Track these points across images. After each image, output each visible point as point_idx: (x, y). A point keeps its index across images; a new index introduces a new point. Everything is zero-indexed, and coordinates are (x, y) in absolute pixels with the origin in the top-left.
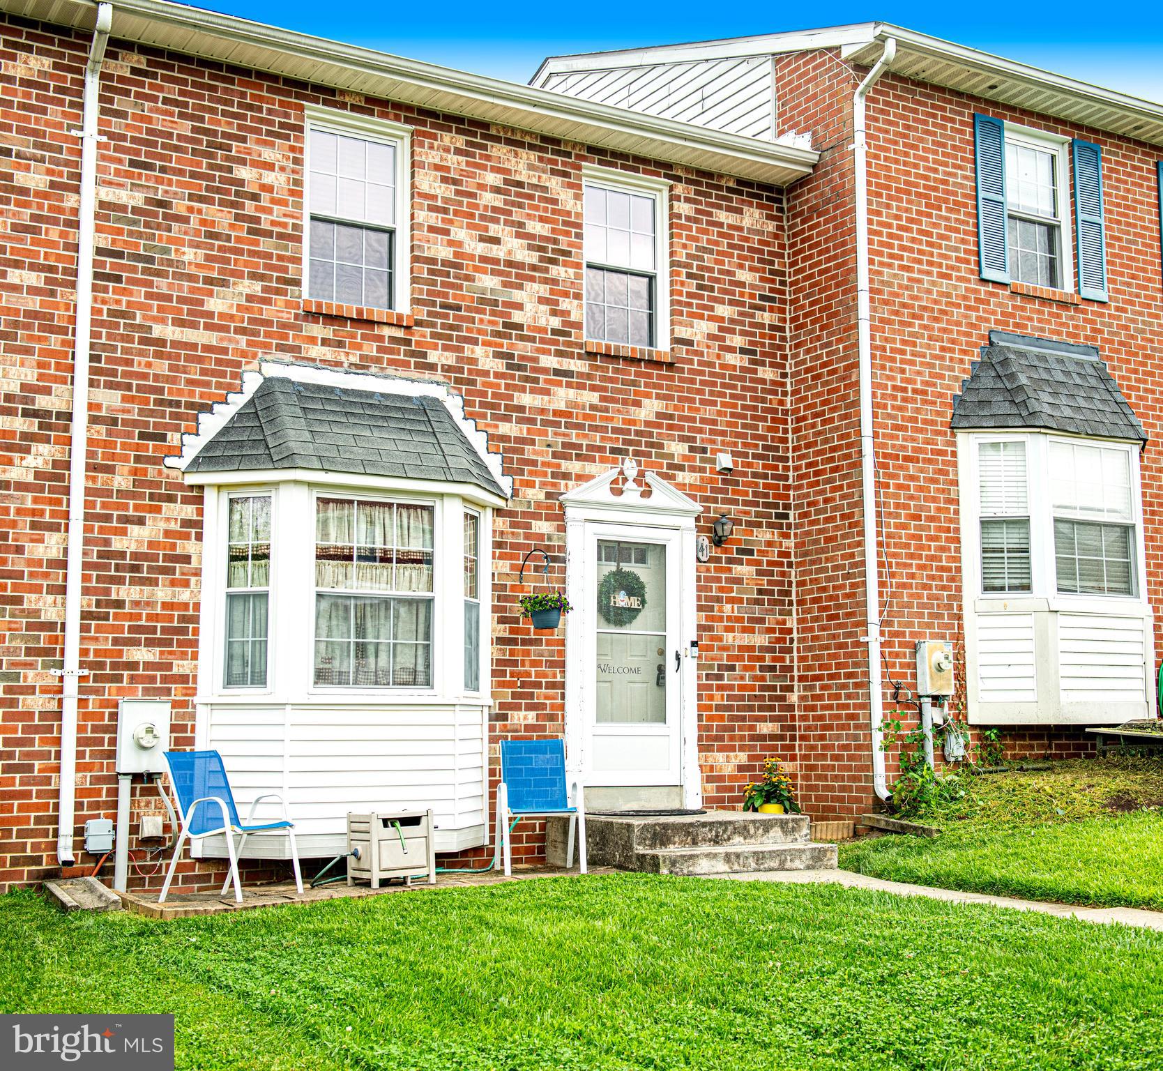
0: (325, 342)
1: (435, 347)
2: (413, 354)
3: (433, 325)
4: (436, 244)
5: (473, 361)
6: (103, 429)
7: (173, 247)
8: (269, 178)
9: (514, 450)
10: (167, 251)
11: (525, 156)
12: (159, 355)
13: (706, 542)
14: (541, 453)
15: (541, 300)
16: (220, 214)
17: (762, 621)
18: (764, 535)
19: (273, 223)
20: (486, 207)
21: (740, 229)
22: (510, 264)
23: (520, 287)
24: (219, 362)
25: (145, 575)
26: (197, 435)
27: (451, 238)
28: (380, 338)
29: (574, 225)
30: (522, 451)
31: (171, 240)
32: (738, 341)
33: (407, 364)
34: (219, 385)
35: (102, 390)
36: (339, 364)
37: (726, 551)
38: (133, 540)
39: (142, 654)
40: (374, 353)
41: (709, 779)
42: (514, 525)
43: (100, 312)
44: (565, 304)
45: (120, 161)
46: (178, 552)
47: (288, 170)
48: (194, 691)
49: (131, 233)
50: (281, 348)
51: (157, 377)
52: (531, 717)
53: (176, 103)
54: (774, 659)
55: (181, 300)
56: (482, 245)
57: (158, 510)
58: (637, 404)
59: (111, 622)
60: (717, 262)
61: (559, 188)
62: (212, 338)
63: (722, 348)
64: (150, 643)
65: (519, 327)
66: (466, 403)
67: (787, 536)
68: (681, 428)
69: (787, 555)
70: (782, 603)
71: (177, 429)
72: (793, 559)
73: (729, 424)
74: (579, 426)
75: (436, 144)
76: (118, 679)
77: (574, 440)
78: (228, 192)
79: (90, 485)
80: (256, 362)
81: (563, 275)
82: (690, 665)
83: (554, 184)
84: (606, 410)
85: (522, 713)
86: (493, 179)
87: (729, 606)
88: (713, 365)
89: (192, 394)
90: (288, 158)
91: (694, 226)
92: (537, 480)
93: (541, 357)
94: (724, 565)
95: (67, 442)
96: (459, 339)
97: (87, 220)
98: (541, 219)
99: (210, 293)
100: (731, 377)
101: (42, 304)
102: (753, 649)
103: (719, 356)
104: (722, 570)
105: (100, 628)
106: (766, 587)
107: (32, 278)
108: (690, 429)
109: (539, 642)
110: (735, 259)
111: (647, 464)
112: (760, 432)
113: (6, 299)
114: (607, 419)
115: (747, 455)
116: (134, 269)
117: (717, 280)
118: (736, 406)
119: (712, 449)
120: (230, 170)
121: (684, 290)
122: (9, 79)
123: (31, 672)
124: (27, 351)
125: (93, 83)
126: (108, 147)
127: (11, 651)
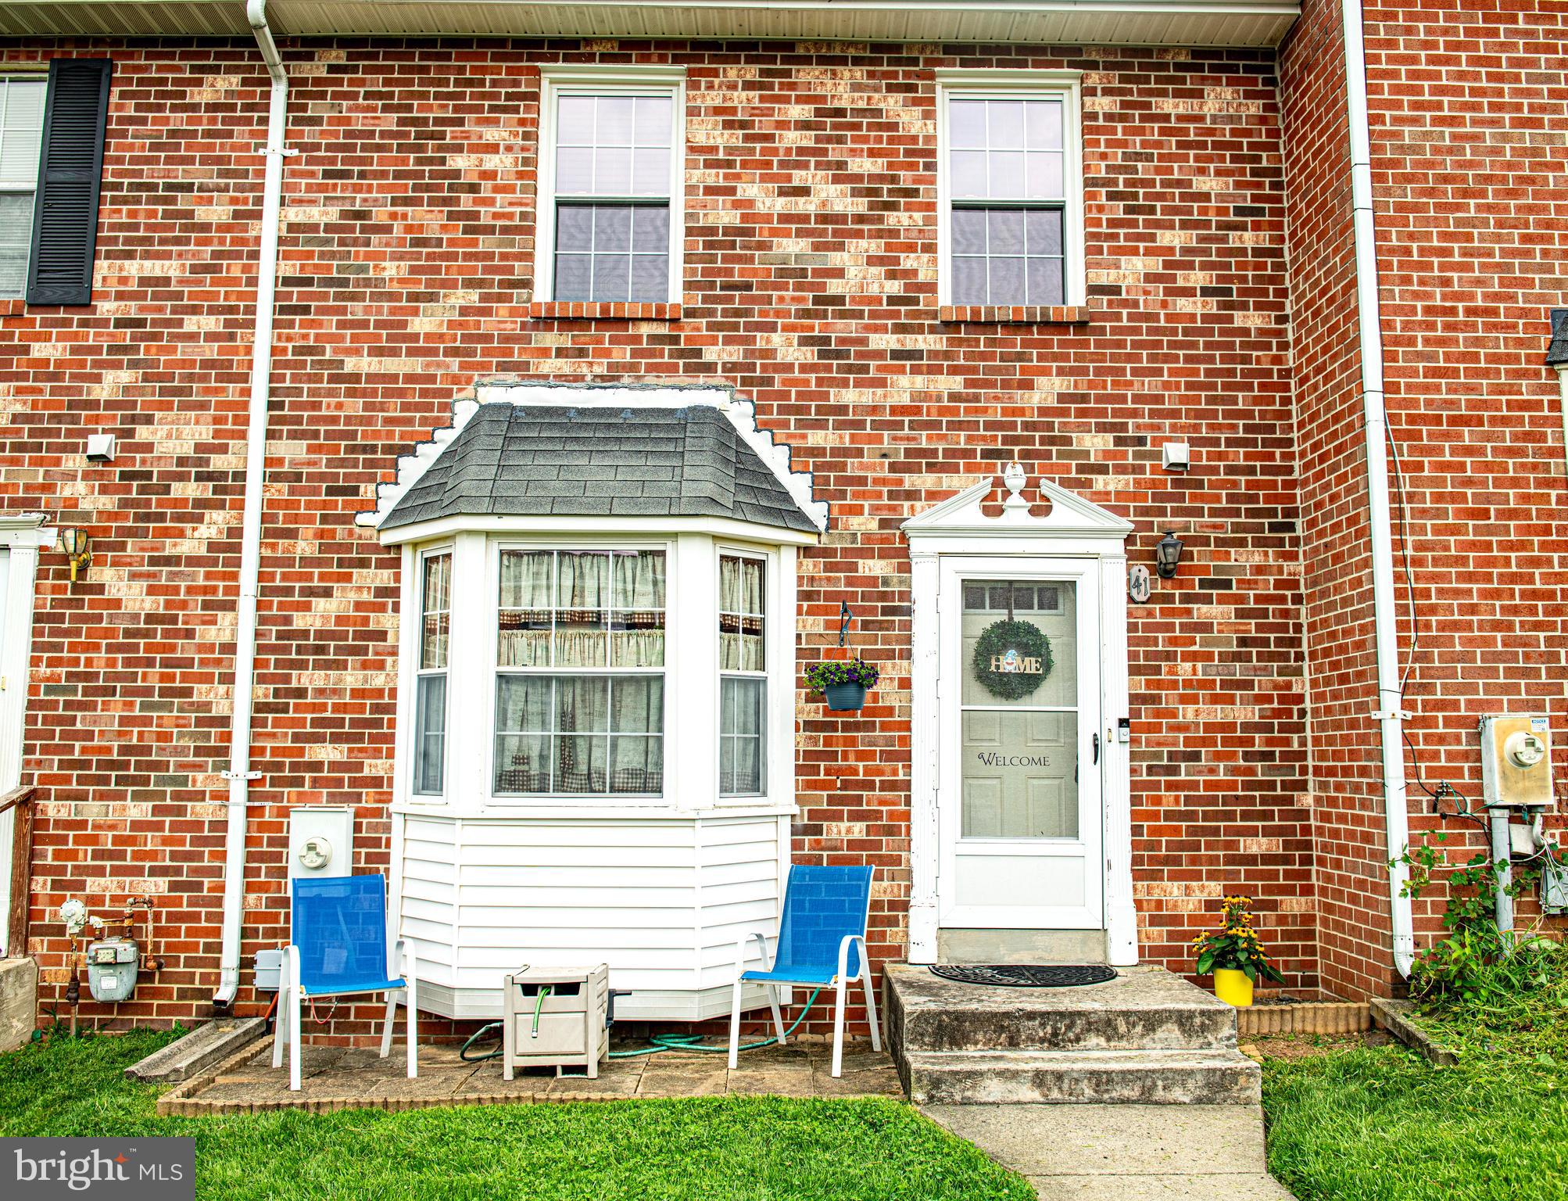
0: (561, 353)
1: (713, 341)
2: (682, 354)
3: (711, 313)
4: (715, 208)
5: (768, 353)
6: (284, 486)
7: (371, 264)
8: (491, 162)
9: (830, 467)
10: (363, 269)
11: (847, 74)
12: (351, 393)
13: (1145, 572)
14: (872, 467)
15: (872, 261)
16: (429, 216)
17: (1249, 684)
18: (1249, 558)
19: (496, 216)
20: (788, 151)
21: (1201, 118)
22: (823, 218)
23: (841, 247)
24: (424, 393)
25: (331, 657)
26: (397, 483)
27: (738, 197)
28: (637, 339)
29: (924, 154)
30: (843, 467)
31: (368, 256)
32: (1199, 278)
33: (673, 368)
34: (424, 421)
35: (285, 441)
36: (579, 378)
37: (1181, 585)
38: (318, 615)
39: (327, 753)
40: (628, 359)
42: (829, 567)
43: (284, 350)
44: (908, 261)
45: (312, 174)
46: (372, 627)
47: (517, 148)
48: (388, 797)
49: (322, 255)
50: (503, 367)
51: (349, 420)
52: (859, 830)
53: (379, 96)
54: (1270, 742)
55: (379, 324)
56: (782, 200)
57: (348, 578)
58: (1028, 385)
59: (291, 714)
60: (1158, 170)
61: (899, 108)
62: (416, 365)
63: (1168, 292)
64: (336, 739)
65: (839, 300)
66: (758, 410)
67: (1293, 556)
68: (1103, 413)
69: (1294, 585)
70: (1285, 657)
71: (372, 478)
72: (1303, 590)
73: (1184, 400)
74: (932, 425)
75: (716, 81)
76: (300, 782)
77: (924, 445)
78: (440, 187)
79: (268, 553)
80: (471, 387)
81: (906, 222)
82: (1118, 756)
83: (892, 104)
84: (976, 398)
85: (844, 825)
86: (798, 112)
87: (1188, 665)
88: (1155, 317)
89: (390, 435)
90: (516, 135)
91: (1119, 126)
92: (866, 504)
93: (872, 336)
94: (1177, 605)
95: (239, 506)
96: (748, 327)
97: (268, 249)
98: (872, 153)
99: (415, 312)
100: (1186, 332)
101: (220, 351)
102: (1231, 727)
103: (1164, 304)
104: (1173, 613)
105: (277, 723)
106: (1253, 634)
107: (210, 323)
108: (1116, 413)
109: (870, 727)
110: (1191, 163)
111: (1043, 469)
112: (1240, 406)
113: (182, 350)
114: (977, 411)
115: (1216, 442)
116: (324, 296)
117: (1160, 197)
118: (1196, 372)
119: (1154, 438)
120: (443, 161)
121: (1104, 217)
122: (195, 107)
123: (200, 776)
124: (203, 406)
125: (278, 94)
126: (297, 160)
127: (179, 751)
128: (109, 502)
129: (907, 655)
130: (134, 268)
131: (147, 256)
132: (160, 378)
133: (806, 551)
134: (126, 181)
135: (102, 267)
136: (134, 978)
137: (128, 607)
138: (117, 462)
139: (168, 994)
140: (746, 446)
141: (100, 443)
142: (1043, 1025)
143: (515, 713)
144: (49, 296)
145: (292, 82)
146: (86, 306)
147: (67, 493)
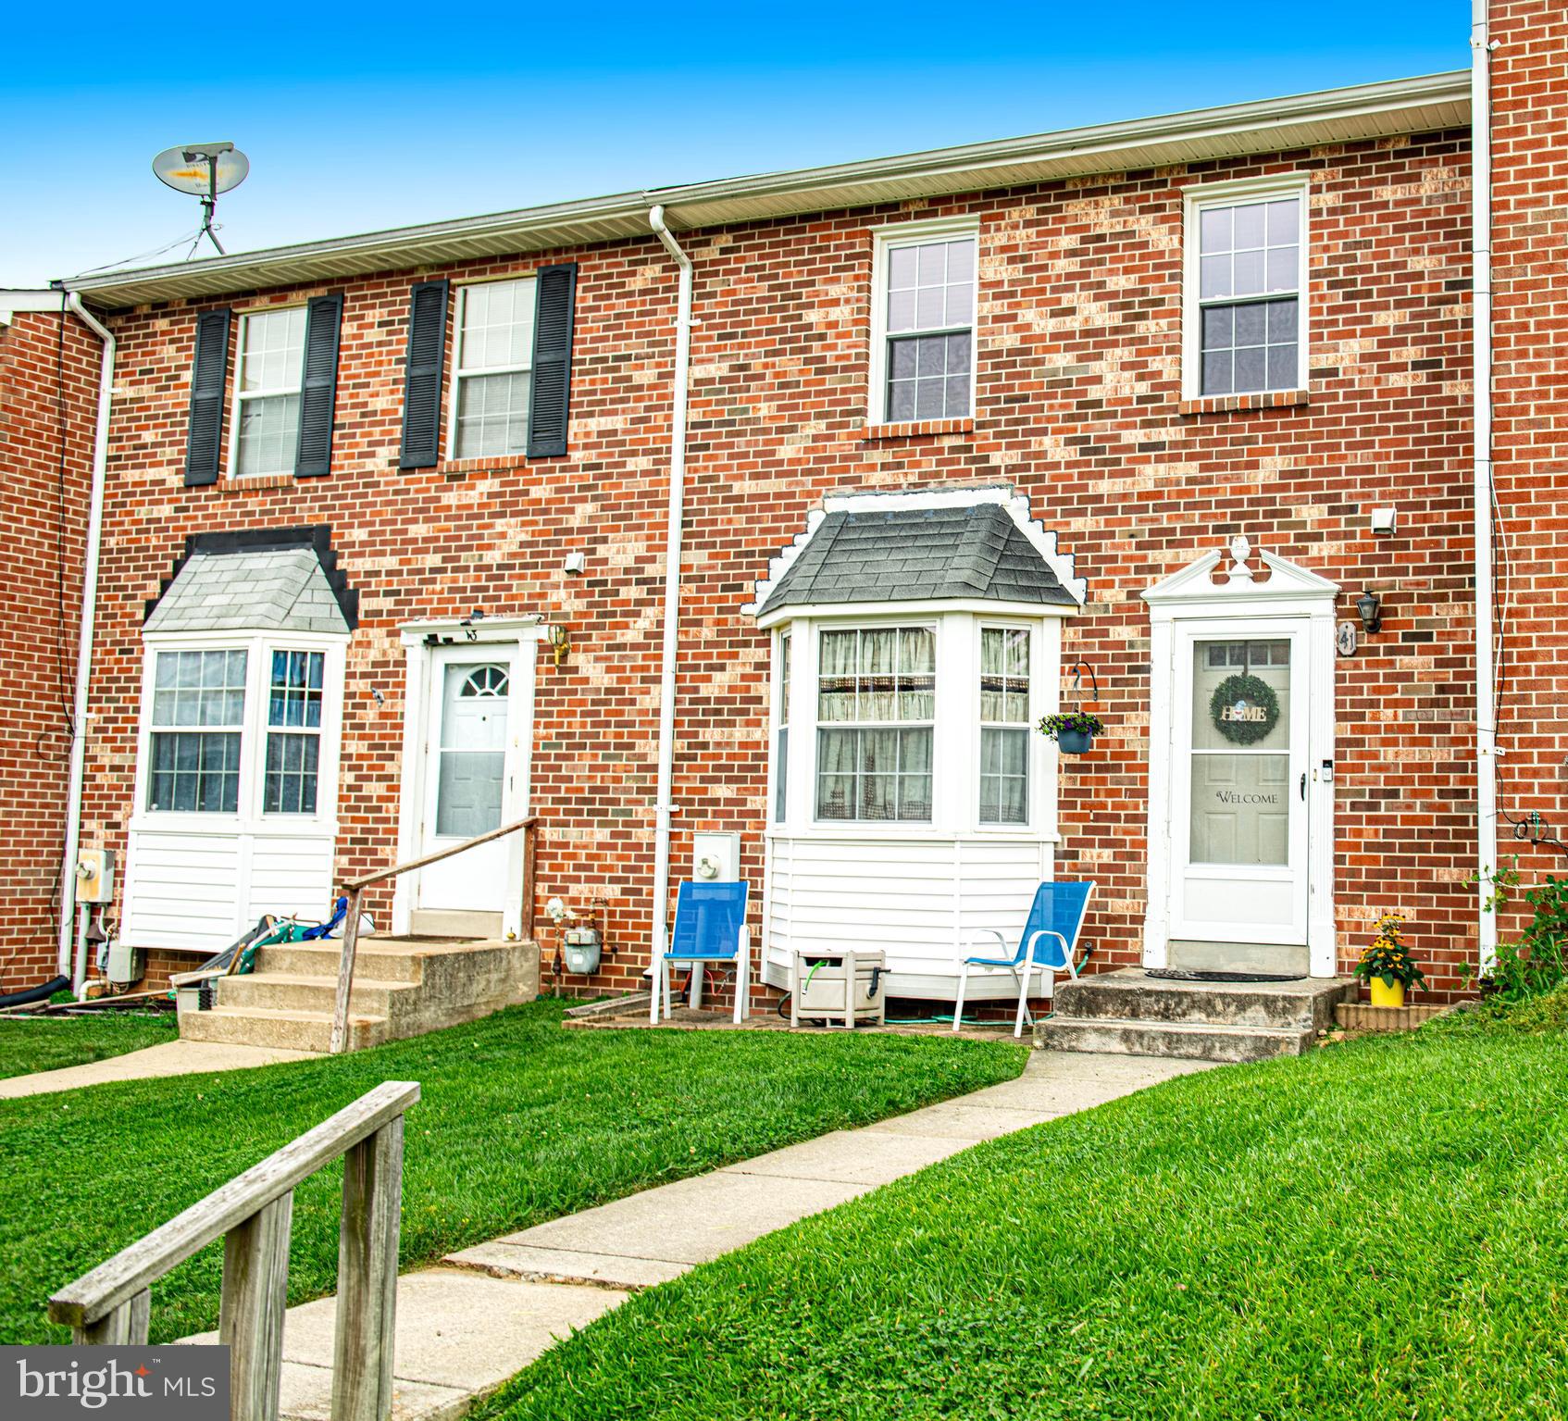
0: (885, 467)
1: (998, 447)
2: (974, 460)
3: (997, 424)
4: (1001, 334)
5: (1042, 454)
6: (693, 586)
7: (751, 406)
8: (836, 313)
9: (1089, 548)
10: (745, 411)
11: (1107, 203)
12: (738, 510)
13: (1352, 628)
14: (1121, 547)
15: (1125, 366)
17: (1446, 728)
18: (1451, 611)
19: (838, 358)
20: (1059, 277)
21: (1417, 201)
22: (1086, 333)
23: (1099, 357)
24: (788, 507)
25: (725, 717)
26: (769, 580)
27: (1019, 322)
28: (940, 451)
29: (1170, 265)
30: (1098, 547)
32: (1410, 353)
33: (967, 473)
34: (788, 529)
35: (694, 551)
36: (897, 487)
37: (1385, 638)
38: (717, 686)
39: (722, 791)
40: (934, 468)
41: (1354, 940)
42: (1086, 634)
43: (692, 480)
44: (1155, 364)
45: (710, 338)
46: (752, 694)
47: (853, 300)
48: (762, 826)
49: (718, 402)
50: (843, 481)
51: (736, 532)
52: (1107, 855)
53: (756, 269)
54: (1464, 780)
55: (757, 454)
56: (1053, 321)
58: (1253, 465)
59: (699, 762)
60: (1376, 256)
61: (1149, 228)
62: (782, 485)
63: (1382, 369)
64: (729, 780)
65: (1098, 403)
66: (1033, 503)
68: (1319, 486)
71: (751, 577)
73: (1393, 468)
74: (1174, 507)
75: (1003, 223)
76: (703, 814)
77: (1165, 524)
78: (797, 339)
79: (683, 638)
80: (820, 500)
81: (1153, 329)
82: (1323, 794)
83: (1144, 225)
84: (1209, 480)
85: (1096, 851)
86: (1067, 242)
87: (1390, 712)
88: (1369, 394)
89: (764, 542)
90: (852, 289)
91: (1341, 218)
92: (1117, 578)
93: (1123, 433)
94: (1382, 657)
95: (662, 603)
96: (1026, 433)
97: (680, 401)
98: (1127, 271)
99: (781, 442)
100: (1397, 405)
101: (651, 484)
102: (1428, 767)
103: (1378, 381)
104: (1378, 664)
105: (690, 769)
106: (1451, 682)
107: (643, 463)
108: (1331, 485)
109: (1117, 768)
110: (1407, 245)
111: (1265, 539)
112: (1446, 471)
113: (626, 486)
114: (1210, 491)
115: (1422, 506)
116: (719, 435)
117: (1377, 280)
118: (1405, 442)
119: (1364, 506)
120: (800, 317)
121: (1325, 306)
122: (631, 294)
123: (640, 809)
124: (639, 527)
125: (685, 275)
126: (699, 328)
127: (627, 790)
128: (580, 605)
129: (1146, 707)
130: (595, 424)
131: (603, 413)
132: (613, 507)
133: (1068, 621)
134: (588, 357)
135: (574, 425)
136: (597, 958)
137: (595, 683)
138: (587, 573)
139: (619, 971)
140: (1021, 535)
141: (575, 560)
142: (1158, 1001)
143: (833, 758)
144: (541, 450)
145: (695, 266)
146: (564, 456)
147: (554, 599)
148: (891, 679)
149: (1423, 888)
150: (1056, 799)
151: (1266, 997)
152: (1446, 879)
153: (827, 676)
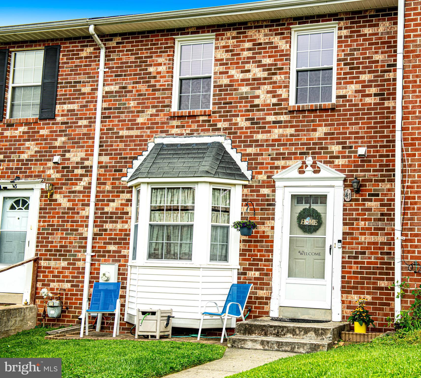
0: (178, 127)
1: (220, 121)
2: (211, 125)
3: (220, 112)
4: (222, 78)
5: (236, 124)
6: (103, 170)
7: (127, 102)
8: (160, 69)
9: (253, 159)
10: (125, 104)
11: (263, 31)
12: (121, 142)
13: (349, 191)
14: (265, 159)
15: (268, 92)
16: (143, 87)
17: (383, 229)
18: (386, 186)
19: (161, 85)
20: (244, 58)
21: (377, 34)
22: (254, 79)
23: (259, 88)
24: (140, 141)
25: (114, 220)
26: (132, 168)
27: (229, 74)
28: (198, 121)
29: (286, 55)
30: (257, 159)
31: (127, 100)
32: (373, 90)
33: (208, 130)
34: (140, 149)
35: (104, 156)
36: (182, 134)
37: (362, 195)
38: (111, 207)
39: (112, 248)
40: (196, 128)
41: (348, 308)
42: (251, 191)
43: (104, 130)
44: (279, 91)
45: (112, 76)
46: (125, 211)
47: (167, 64)
48: (127, 261)
49: (114, 100)
50: (162, 132)
51: (120, 150)
52: (257, 274)
53: (130, 50)
54: (390, 249)
55: (129, 121)
56: (242, 74)
57: (119, 196)
58: (315, 130)
59: (103, 236)
60: (361, 54)
61: (278, 41)
62: (138, 132)
63: (363, 96)
64: (115, 244)
65: (258, 106)
66: (233, 142)
68: (339, 138)
71: (126, 167)
73: (366, 133)
74: (285, 145)
75: (224, 37)
76: (104, 256)
77: (282, 151)
78: (145, 78)
79: (98, 189)
80: (153, 138)
81: (279, 79)
82: (338, 252)
83: (276, 40)
84: (298, 135)
85: (253, 272)
86: (248, 45)
87: (363, 223)
88: (358, 105)
89: (131, 154)
90: (167, 60)
91: (349, 39)
92: (263, 171)
93: (267, 117)
94: (360, 202)
95: (91, 176)
96: (231, 116)
97: (100, 99)
98: (270, 57)
99: (138, 116)
100: (368, 109)
101: (88, 130)
102: (377, 243)
103: (361, 100)
104: (359, 205)
105: (99, 239)
106: (386, 212)
107: (85, 122)
108: (343, 138)
109: (262, 242)
110: (373, 50)
111: (319, 158)
112: (385, 134)
113: (78, 131)
116: (114, 113)
117: (362, 63)
118: (371, 123)
119: (355, 146)
120: (146, 69)
121: (342, 72)
122: (81, 58)
123: (80, 254)
124: (83, 147)
125: (103, 52)
126: (108, 72)
127: (74, 247)
128: (58, 175)
129: (273, 219)
130: (66, 107)
131: (69, 103)
132: (72, 139)
133: (245, 186)
134: (64, 81)
135: (58, 107)
136: (60, 311)
137: (63, 205)
138: (61, 163)
139: (69, 317)
140: (228, 154)
141: (57, 159)
142: (275, 329)
143: (155, 236)
144: (44, 116)
145: (106, 48)
146: (54, 119)
147: (48, 173)
148: (178, 206)
149: (374, 288)
150: (239, 253)
151: (315, 328)
152: (383, 285)
153: (154, 204)
